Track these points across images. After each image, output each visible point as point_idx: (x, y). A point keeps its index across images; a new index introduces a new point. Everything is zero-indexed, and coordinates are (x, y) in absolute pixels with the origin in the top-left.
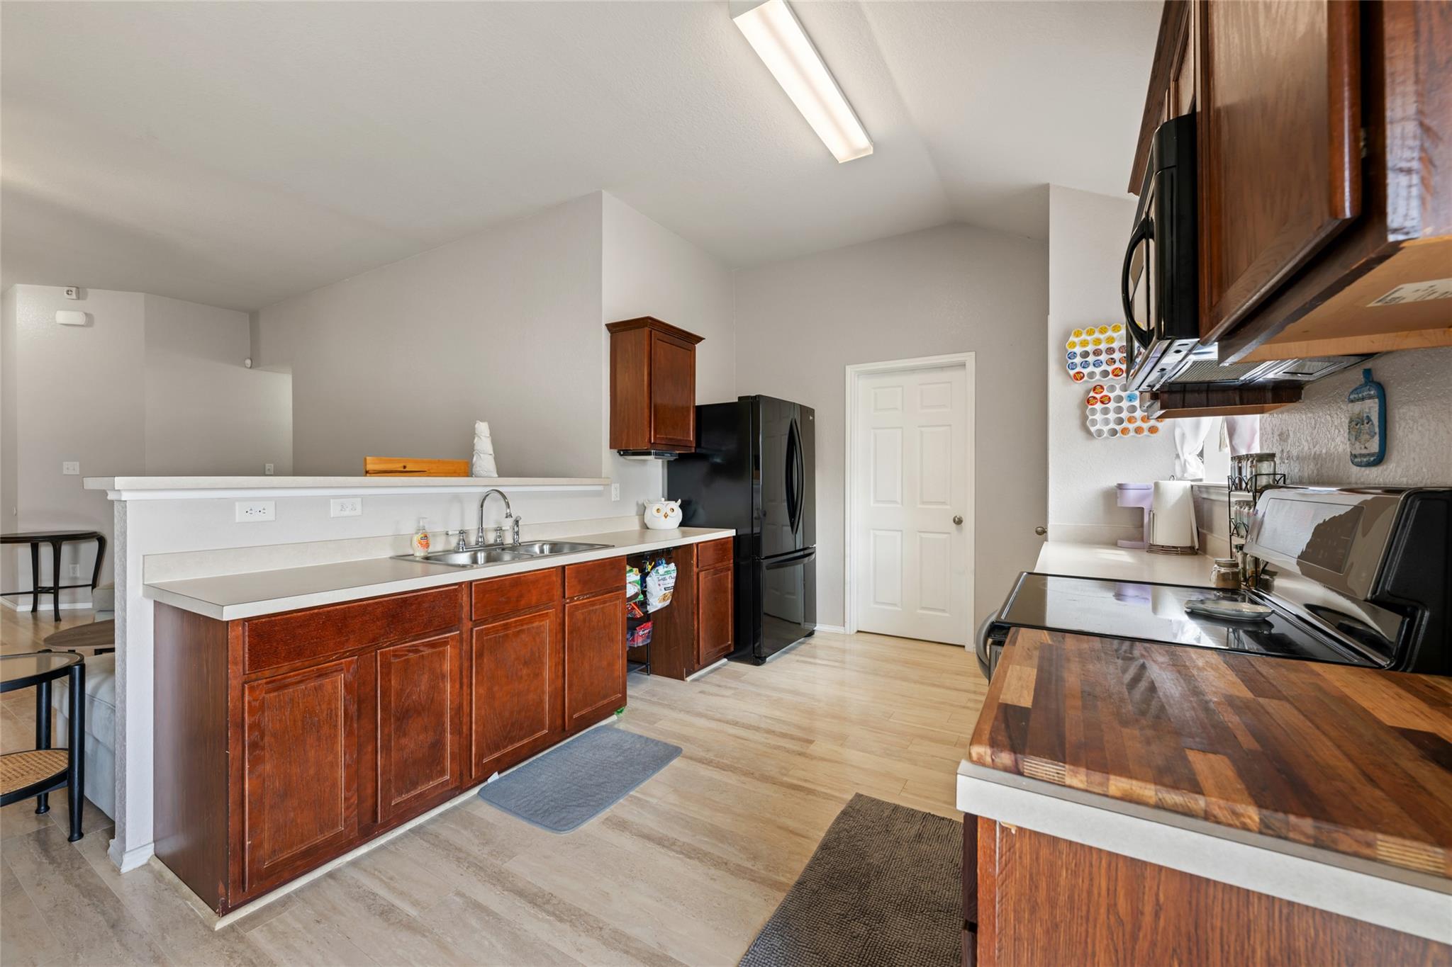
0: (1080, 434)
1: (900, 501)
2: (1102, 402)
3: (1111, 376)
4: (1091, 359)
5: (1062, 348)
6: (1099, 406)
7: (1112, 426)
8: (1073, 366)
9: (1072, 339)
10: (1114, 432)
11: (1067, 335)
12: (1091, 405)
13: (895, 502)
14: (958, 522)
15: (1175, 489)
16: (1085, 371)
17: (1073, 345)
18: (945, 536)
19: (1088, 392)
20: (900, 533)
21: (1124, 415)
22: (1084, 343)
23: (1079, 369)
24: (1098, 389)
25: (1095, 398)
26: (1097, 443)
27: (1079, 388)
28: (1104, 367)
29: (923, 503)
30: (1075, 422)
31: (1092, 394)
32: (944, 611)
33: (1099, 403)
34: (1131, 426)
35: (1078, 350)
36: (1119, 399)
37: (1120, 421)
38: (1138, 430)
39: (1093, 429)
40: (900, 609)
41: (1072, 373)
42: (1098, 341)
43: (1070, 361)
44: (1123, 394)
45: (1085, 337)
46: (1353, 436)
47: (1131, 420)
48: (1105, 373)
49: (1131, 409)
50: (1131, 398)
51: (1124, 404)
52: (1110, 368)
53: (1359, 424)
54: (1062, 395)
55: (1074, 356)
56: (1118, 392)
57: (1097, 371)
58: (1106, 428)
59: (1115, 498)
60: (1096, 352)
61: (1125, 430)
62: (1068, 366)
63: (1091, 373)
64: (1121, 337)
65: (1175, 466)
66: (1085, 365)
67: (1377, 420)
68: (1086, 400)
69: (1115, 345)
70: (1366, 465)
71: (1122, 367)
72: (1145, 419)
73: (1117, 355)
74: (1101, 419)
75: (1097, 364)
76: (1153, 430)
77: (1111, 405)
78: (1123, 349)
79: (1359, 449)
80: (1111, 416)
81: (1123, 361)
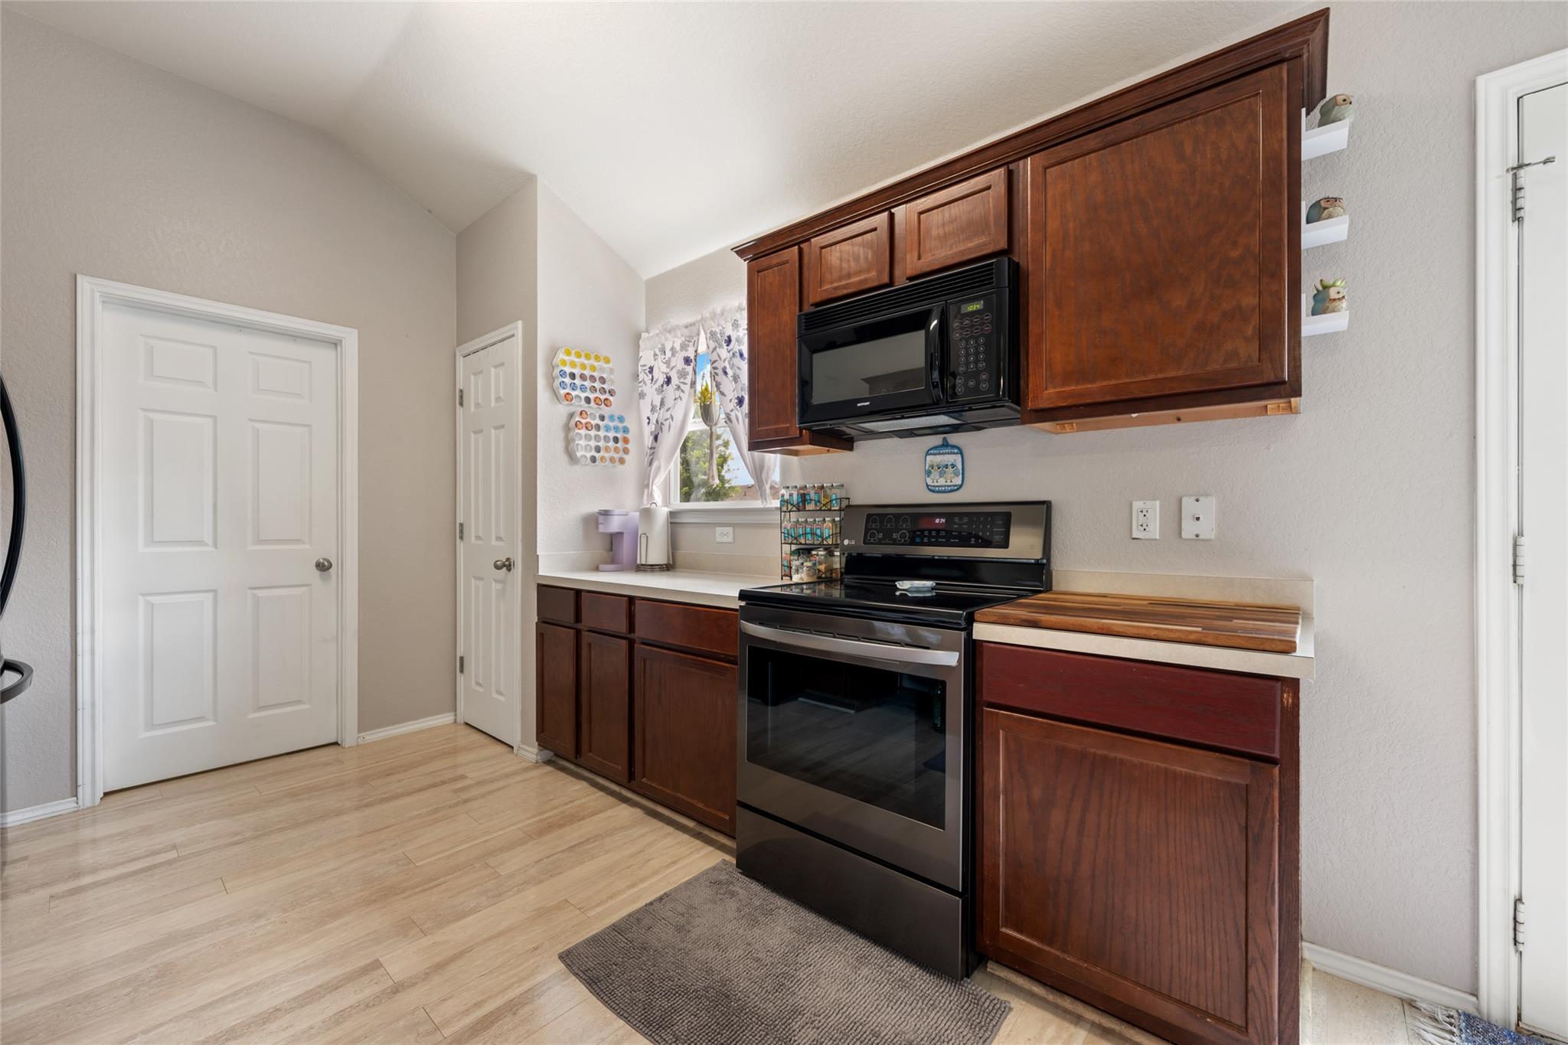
0: (564, 458)
1: (209, 540)
2: (587, 428)
3: (593, 404)
4: (578, 381)
5: (552, 367)
6: (584, 432)
7: (593, 453)
8: (563, 385)
9: (561, 356)
10: (593, 459)
11: (553, 351)
12: (579, 429)
13: (201, 543)
14: (323, 567)
15: (658, 516)
16: (574, 393)
17: (564, 363)
18: (300, 590)
19: (571, 415)
20: (211, 595)
21: (601, 444)
22: (573, 365)
23: (568, 390)
24: (584, 415)
25: (581, 423)
26: (577, 468)
27: (563, 410)
28: (588, 394)
29: (259, 541)
30: (560, 445)
31: (577, 418)
32: (299, 702)
33: (584, 428)
34: (607, 455)
35: (567, 370)
36: (598, 427)
37: (598, 449)
38: (612, 460)
39: (579, 454)
40: (211, 723)
41: (563, 392)
42: (583, 366)
43: (561, 379)
44: (601, 423)
45: (573, 358)
46: (935, 474)
47: (607, 449)
48: (588, 400)
49: (606, 439)
50: (607, 429)
51: (602, 433)
52: (592, 396)
53: (942, 468)
54: (550, 414)
55: (563, 374)
56: (597, 421)
57: (583, 395)
58: (589, 455)
59: (597, 523)
60: (583, 377)
61: (602, 458)
62: (557, 383)
63: (578, 397)
64: (601, 369)
65: (643, 493)
66: (574, 387)
67: (960, 467)
68: (572, 423)
69: (596, 374)
70: (944, 492)
71: (603, 397)
72: (616, 450)
73: (597, 385)
74: (583, 447)
75: (583, 388)
76: (622, 461)
77: (593, 433)
78: (603, 380)
79: (942, 481)
80: (593, 443)
81: (603, 391)
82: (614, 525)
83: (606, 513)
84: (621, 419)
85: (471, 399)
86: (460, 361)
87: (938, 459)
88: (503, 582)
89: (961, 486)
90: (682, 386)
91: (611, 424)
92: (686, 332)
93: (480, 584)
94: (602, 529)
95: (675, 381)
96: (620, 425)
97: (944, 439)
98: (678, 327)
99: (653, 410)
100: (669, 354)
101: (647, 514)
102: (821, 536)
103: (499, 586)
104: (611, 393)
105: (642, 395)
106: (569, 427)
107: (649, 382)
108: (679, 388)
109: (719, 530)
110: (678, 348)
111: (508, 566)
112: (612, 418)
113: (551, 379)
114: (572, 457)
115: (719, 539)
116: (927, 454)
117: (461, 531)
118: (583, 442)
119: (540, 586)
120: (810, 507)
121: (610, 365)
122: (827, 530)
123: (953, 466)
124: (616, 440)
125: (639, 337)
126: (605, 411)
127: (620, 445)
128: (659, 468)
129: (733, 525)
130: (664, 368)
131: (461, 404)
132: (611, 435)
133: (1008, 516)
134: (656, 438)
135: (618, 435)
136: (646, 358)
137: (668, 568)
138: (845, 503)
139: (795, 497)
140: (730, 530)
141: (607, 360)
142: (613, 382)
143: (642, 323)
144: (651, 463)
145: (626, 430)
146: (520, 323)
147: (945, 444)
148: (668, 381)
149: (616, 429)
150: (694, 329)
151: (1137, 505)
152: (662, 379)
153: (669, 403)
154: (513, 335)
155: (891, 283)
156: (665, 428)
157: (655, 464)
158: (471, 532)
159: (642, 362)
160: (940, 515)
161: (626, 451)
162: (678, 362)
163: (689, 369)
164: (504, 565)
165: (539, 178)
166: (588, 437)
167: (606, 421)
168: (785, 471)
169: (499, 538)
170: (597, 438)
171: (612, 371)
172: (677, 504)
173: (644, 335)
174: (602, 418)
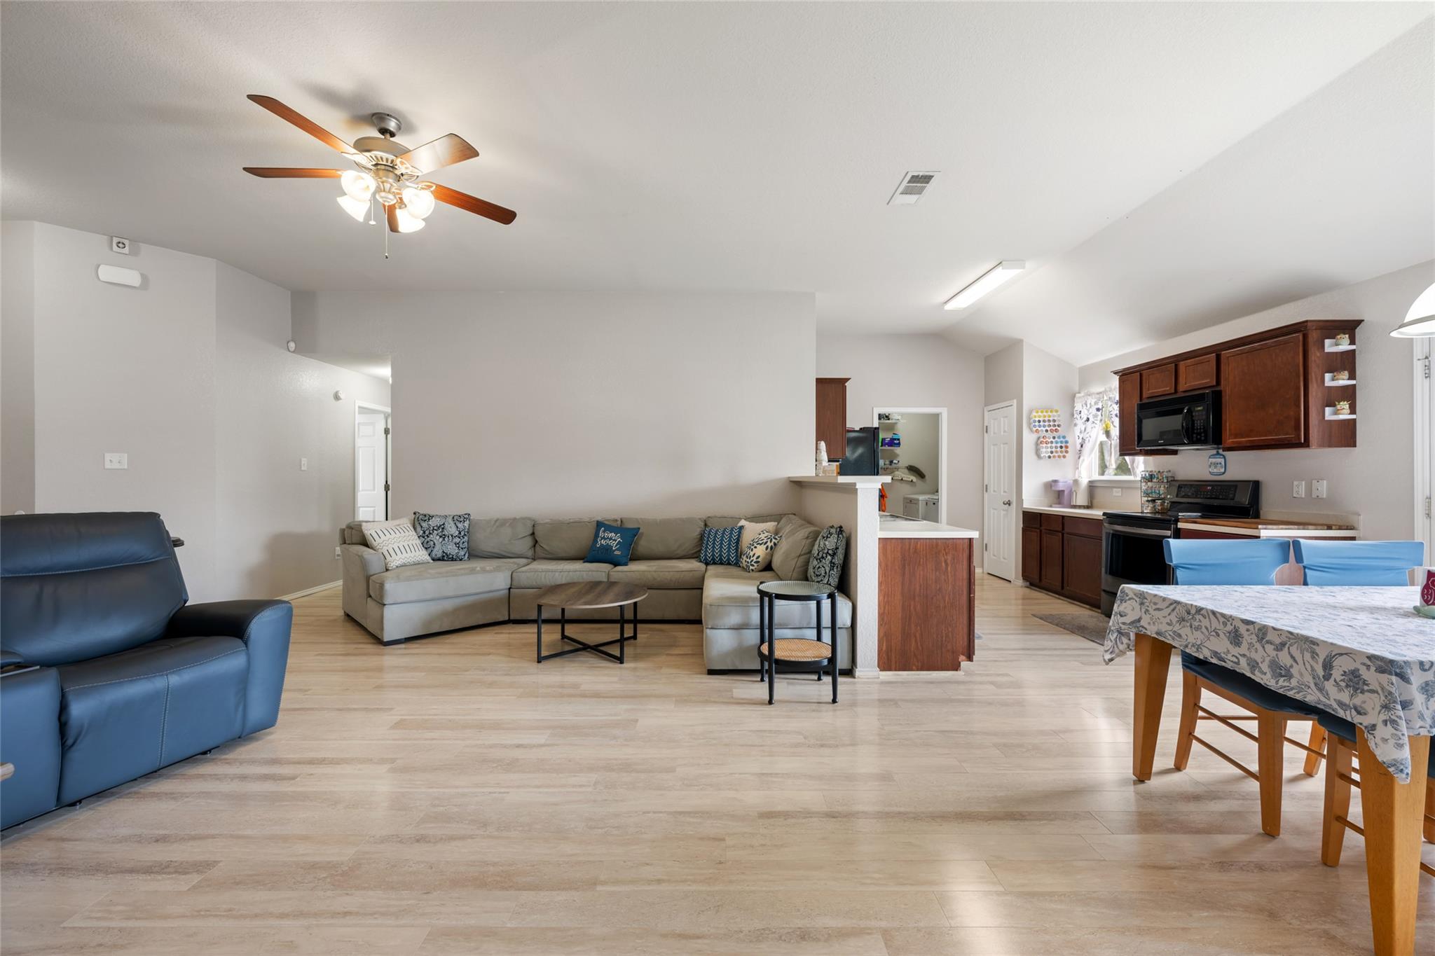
0: (1035, 457)
2: (1046, 443)
3: (1049, 432)
4: (1042, 423)
5: (1029, 418)
6: (1044, 445)
7: (1049, 454)
8: (1035, 426)
9: (1034, 414)
10: (1049, 457)
11: (1031, 412)
12: (1043, 443)
15: (1084, 482)
16: (1040, 429)
17: (1035, 417)
19: (1039, 438)
21: (1054, 450)
22: (1040, 416)
23: (1037, 428)
24: (1045, 437)
26: (1042, 461)
27: (1035, 436)
28: (1047, 428)
30: (1033, 452)
31: (1042, 440)
34: (1057, 455)
35: (1037, 419)
36: (1052, 442)
37: (1052, 452)
38: (1059, 456)
39: (1042, 455)
41: (1034, 429)
42: (1045, 416)
43: (1034, 423)
44: (1053, 440)
45: (1040, 414)
46: (1213, 467)
47: (1057, 452)
48: (1047, 431)
49: (1056, 447)
50: (1057, 442)
51: (1054, 445)
52: (1049, 429)
53: (1216, 464)
54: (1029, 439)
55: (1035, 421)
56: (1052, 439)
57: (1044, 429)
58: (1047, 455)
59: (1051, 486)
60: (1044, 421)
61: (1054, 457)
62: (1032, 426)
63: (1042, 430)
64: (1054, 415)
65: (1075, 472)
66: (1040, 426)
67: (1223, 464)
68: (1039, 441)
69: (1051, 419)
70: (1217, 475)
71: (1054, 428)
72: (1061, 452)
73: (1052, 423)
74: (1045, 451)
75: (1044, 426)
76: (1064, 457)
77: (1049, 445)
78: (1054, 421)
79: (1215, 470)
80: (1049, 450)
81: (1055, 426)
82: (1061, 487)
83: (1055, 481)
84: (1064, 437)
85: (991, 430)
86: (986, 413)
87: (1213, 460)
88: (1007, 510)
89: (1224, 473)
90: (1096, 422)
91: (1059, 440)
92: (1098, 396)
93: (995, 511)
94: (1053, 488)
95: (1091, 419)
96: (1064, 440)
97: (1218, 452)
98: (1094, 393)
99: (1081, 432)
100: (1089, 406)
101: (1076, 482)
102: (1159, 493)
103: (1005, 512)
104: (1059, 426)
105: (1075, 425)
106: (1038, 444)
107: (1079, 418)
108: (1094, 422)
109: (1115, 490)
110: (1093, 403)
111: (1009, 503)
112: (1059, 437)
113: (1029, 424)
114: (1039, 456)
115: (1114, 494)
116: (1210, 458)
117: (986, 488)
118: (1044, 450)
119: (1023, 512)
120: (1155, 480)
121: (1059, 413)
122: (1162, 490)
123: (1220, 463)
124: (1061, 447)
125: (1074, 396)
126: (1055, 434)
127: (1063, 449)
128: (1084, 460)
129: (1122, 488)
130: (1086, 412)
131: (987, 432)
132: (1059, 445)
133: (1236, 486)
134: (1082, 446)
135: (1063, 445)
136: (1078, 406)
137: (1088, 507)
138: (1170, 479)
139: (1147, 475)
140: (1120, 490)
141: (1057, 411)
142: (1059, 421)
143: (1077, 389)
144: (1079, 458)
145: (1067, 442)
146: (1015, 401)
147: (1218, 453)
148: (1088, 420)
149: (1061, 442)
150: (1101, 395)
151: (1295, 483)
152: (1085, 419)
153: (1088, 430)
154: (1011, 405)
155: (1176, 392)
156: (1086, 442)
157: (1081, 458)
158: (991, 489)
159: (1075, 409)
160: (1209, 486)
161: (1067, 452)
162: (1093, 411)
163: (1099, 413)
164: (1007, 503)
165: (1025, 340)
166: (1047, 448)
167: (1056, 439)
168: (1145, 463)
169: (1005, 492)
170: (1051, 447)
171: (1059, 416)
172: (1096, 476)
173: (1078, 395)
174: (1054, 438)
